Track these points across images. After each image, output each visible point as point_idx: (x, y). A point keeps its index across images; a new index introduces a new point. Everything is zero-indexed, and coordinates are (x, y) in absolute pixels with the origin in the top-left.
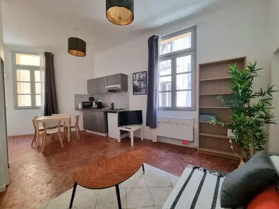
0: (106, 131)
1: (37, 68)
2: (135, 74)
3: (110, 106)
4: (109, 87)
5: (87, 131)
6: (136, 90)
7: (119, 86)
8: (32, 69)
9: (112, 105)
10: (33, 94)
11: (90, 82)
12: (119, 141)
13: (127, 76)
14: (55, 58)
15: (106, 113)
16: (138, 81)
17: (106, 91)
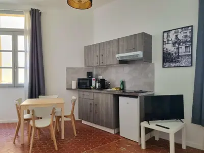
0: (117, 125)
1: (21, 32)
2: (168, 32)
3: (119, 85)
4: (121, 55)
5: (84, 122)
6: (168, 59)
7: (140, 54)
8: (15, 33)
9: (123, 83)
10: (15, 68)
11: (88, 50)
12: (143, 147)
13: (150, 37)
14: (43, 18)
15: (116, 97)
16: (174, 44)
17: (116, 62)
